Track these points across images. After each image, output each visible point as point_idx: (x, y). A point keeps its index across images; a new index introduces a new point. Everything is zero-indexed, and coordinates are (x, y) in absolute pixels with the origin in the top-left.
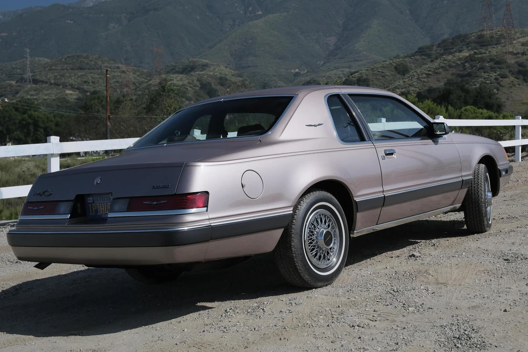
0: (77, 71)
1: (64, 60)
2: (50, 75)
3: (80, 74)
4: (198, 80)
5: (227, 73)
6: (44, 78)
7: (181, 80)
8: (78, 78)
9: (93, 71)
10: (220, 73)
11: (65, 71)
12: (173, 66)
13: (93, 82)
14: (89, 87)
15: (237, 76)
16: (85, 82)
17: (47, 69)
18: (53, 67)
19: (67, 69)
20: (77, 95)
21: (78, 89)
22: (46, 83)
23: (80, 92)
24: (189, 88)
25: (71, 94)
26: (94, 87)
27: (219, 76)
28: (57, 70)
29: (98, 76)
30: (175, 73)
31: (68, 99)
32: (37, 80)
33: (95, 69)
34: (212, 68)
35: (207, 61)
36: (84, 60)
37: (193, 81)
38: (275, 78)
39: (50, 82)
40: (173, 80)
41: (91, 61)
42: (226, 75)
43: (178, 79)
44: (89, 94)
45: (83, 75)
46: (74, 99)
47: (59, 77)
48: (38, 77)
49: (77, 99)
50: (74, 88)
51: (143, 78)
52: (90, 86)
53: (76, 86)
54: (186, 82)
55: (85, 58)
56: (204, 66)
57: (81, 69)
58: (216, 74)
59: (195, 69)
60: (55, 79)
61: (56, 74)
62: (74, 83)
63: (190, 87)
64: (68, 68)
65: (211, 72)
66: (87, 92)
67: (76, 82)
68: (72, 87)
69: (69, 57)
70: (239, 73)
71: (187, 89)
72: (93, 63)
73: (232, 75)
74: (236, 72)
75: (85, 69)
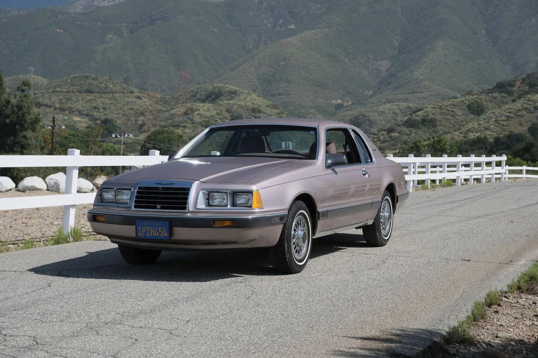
0: (84, 95)
1: (69, 81)
2: (55, 98)
3: (88, 98)
4: (227, 111)
5: (260, 104)
6: (47, 102)
7: (208, 110)
8: (86, 102)
9: (103, 95)
10: (253, 103)
11: (72, 94)
12: (193, 91)
13: (104, 109)
14: (99, 114)
15: (272, 108)
16: (95, 108)
17: (50, 91)
18: (58, 89)
19: (73, 92)
20: (87, 123)
21: (86, 115)
22: (50, 107)
23: (89, 120)
24: (218, 120)
25: (80, 121)
26: (105, 114)
27: (251, 106)
28: (61, 92)
29: (109, 102)
30: (195, 101)
31: (78, 127)
32: (39, 103)
33: (105, 93)
34: (242, 97)
35: (234, 88)
36: (93, 81)
37: (221, 112)
38: (313, 111)
39: (55, 106)
40: (199, 110)
41: (101, 83)
42: (259, 106)
43: (205, 109)
44: (99, 122)
45: (92, 100)
46: (84, 127)
47: (64, 100)
48: (40, 100)
49: (88, 127)
50: (82, 114)
51: (161, 105)
52: (101, 113)
53: (84, 113)
54: (214, 113)
55: (94, 79)
56: (233, 94)
57: (89, 91)
58: (248, 104)
59: (221, 97)
60: (60, 103)
61: (61, 97)
62: (82, 108)
63: (220, 119)
64: (75, 90)
65: (242, 101)
66: (97, 120)
67: (84, 107)
68: (80, 114)
69: (75, 77)
70: (274, 104)
71: (216, 121)
72: (103, 85)
73: (267, 106)
74: (270, 102)
75: (94, 92)
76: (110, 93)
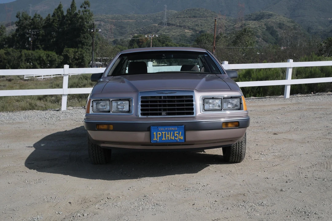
0: (192, 18)
1: (185, 12)
2: (177, 21)
3: (194, 20)
4: (265, 25)
5: (284, 20)
6: (174, 23)
7: (254, 24)
8: (193, 22)
9: (201, 18)
10: (280, 20)
11: (186, 18)
12: (250, 15)
13: (201, 25)
14: (199, 28)
15: (291, 23)
16: (197, 25)
17: (175, 17)
18: (179, 16)
19: (187, 17)
20: (191, 33)
21: (192, 29)
22: (175, 25)
23: (193, 31)
24: (259, 29)
25: (188, 32)
26: (202, 28)
27: (279, 22)
28: (181, 18)
29: (205, 22)
30: (250, 20)
31: (186, 35)
32: (169, 23)
33: (203, 17)
34: (275, 17)
35: (271, 13)
36: (197, 11)
37: (262, 25)
38: (316, 24)
39: (177, 25)
40: (249, 24)
41: (201, 12)
42: (284, 22)
43: (253, 24)
44: (198, 32)
45: (195, 21)
46: (190, 35)
47: (182, 22)
48: (170, 22)
49: (191, 35)
50: (190, 29)
51: (231, 23)
52: (199, 27)
53: (191, 28)
54: (257, 26)
55: (198, 10)
56: (270, 16)
57: (195, 17)
58: (277, 21)
59: (264, 18)
60: (179, 23)
61: (180, 20)
62: (190, 25)
63: (260, 29)
64: (187, 16)
65: (274, 19)
66: (197, 31)
67: (191, 25)
68: (189, 28)
69: (188, 10)
70: (292, 20)
71: (258, 30)
72: (202, 13)
73: (288, 22)
74: (290, 20)
75: (197, 17)
76: (205, 17)
